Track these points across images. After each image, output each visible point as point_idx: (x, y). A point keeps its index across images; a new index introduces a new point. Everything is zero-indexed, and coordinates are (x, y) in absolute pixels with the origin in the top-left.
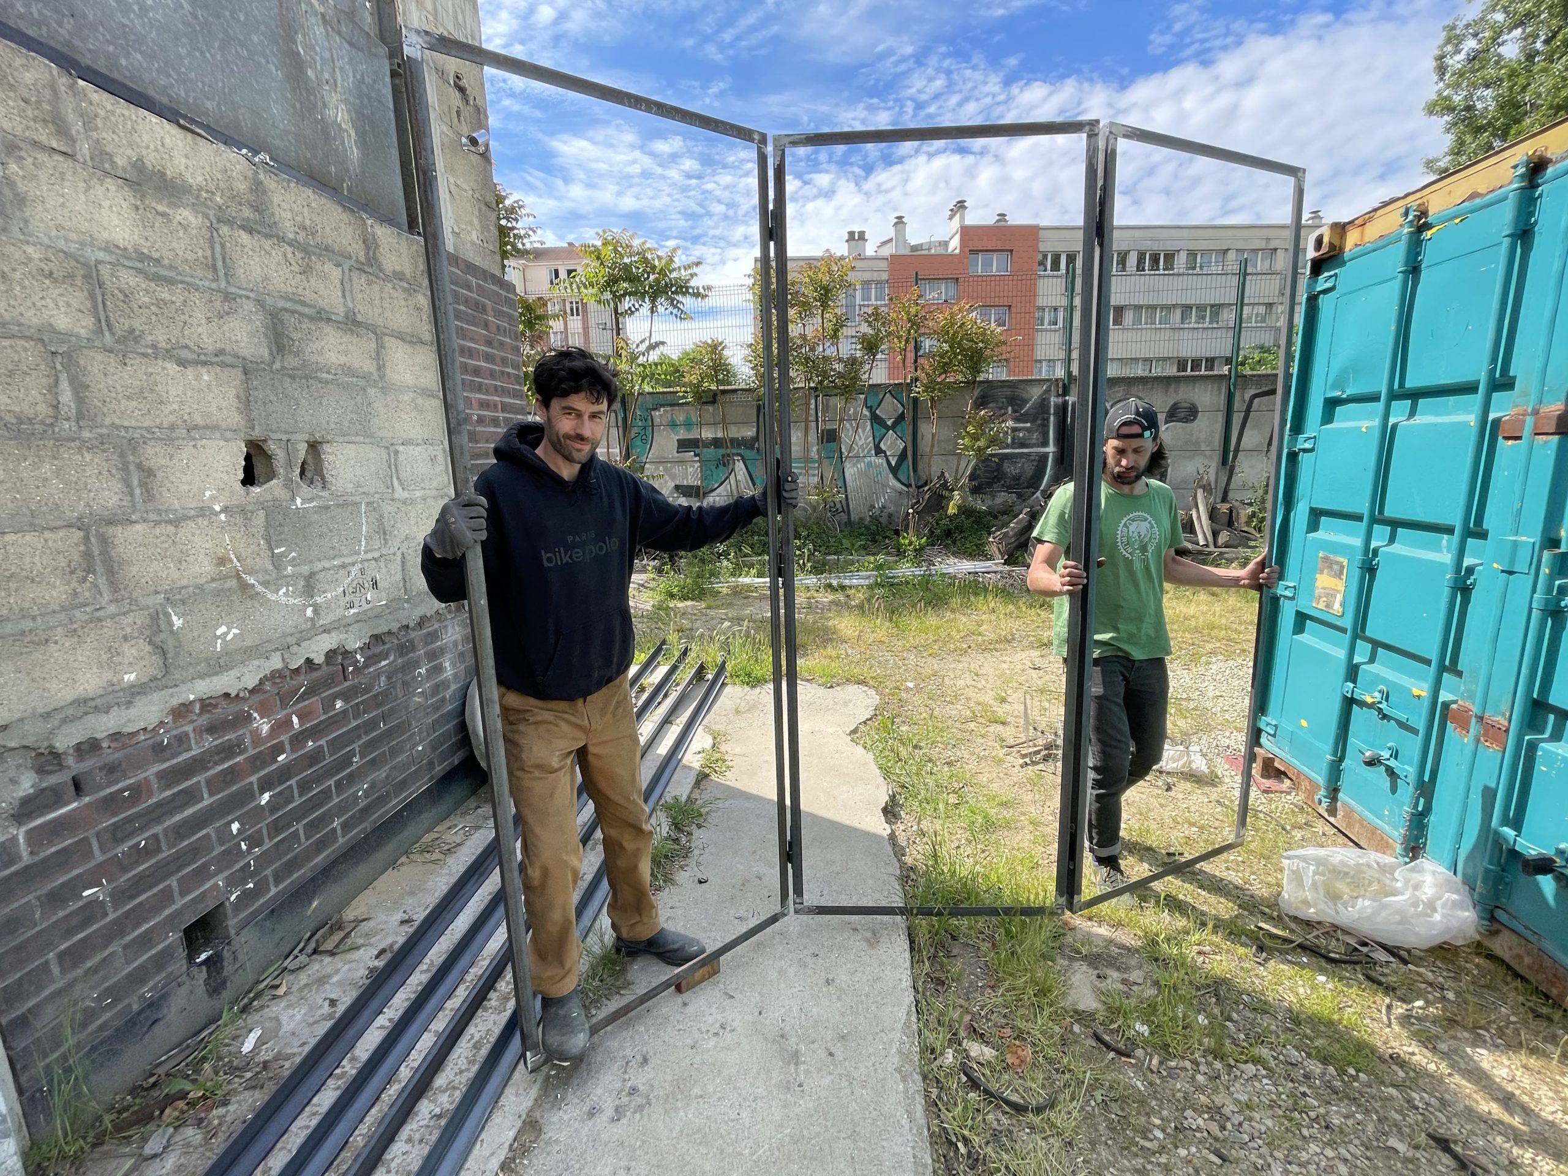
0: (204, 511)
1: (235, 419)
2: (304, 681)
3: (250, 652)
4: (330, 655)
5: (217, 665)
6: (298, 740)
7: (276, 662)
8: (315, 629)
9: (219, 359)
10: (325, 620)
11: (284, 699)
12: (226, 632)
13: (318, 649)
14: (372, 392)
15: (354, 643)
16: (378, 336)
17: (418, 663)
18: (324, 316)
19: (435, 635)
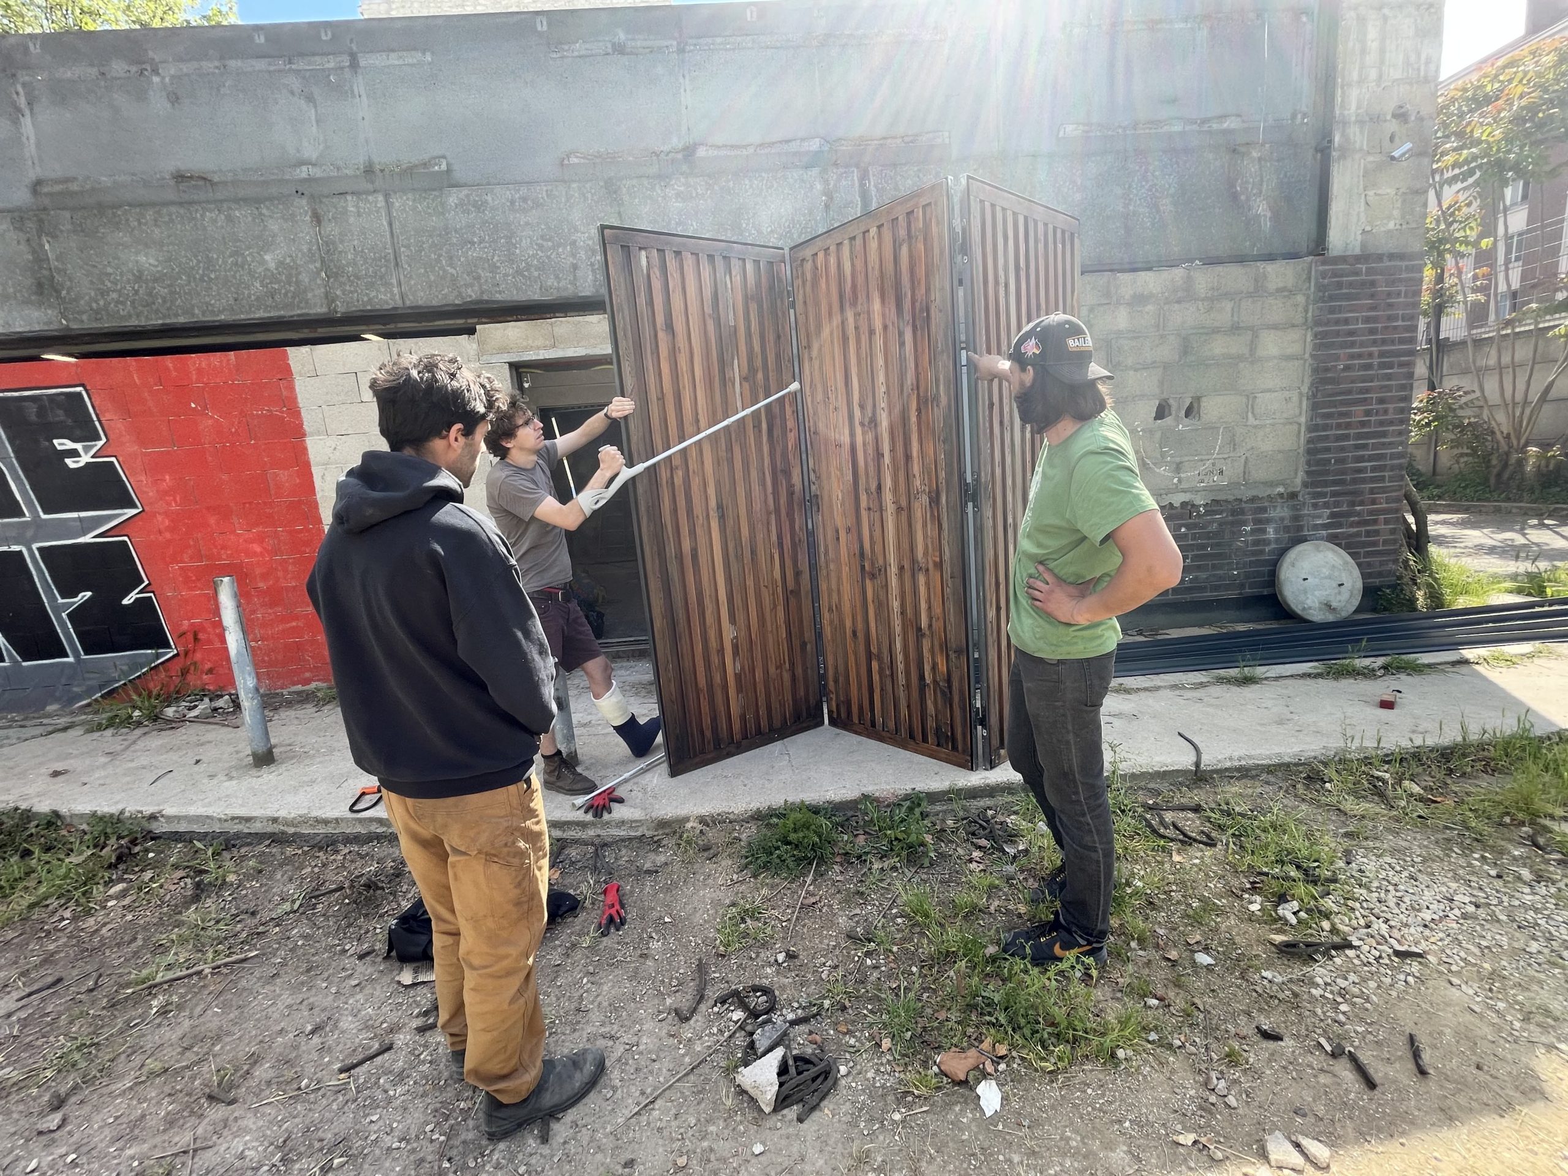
1: (1157, 391)
4: (1184, 504)
8: (1177, 490)
9: (1153, 365)
10: (1184, 486)
13: (1175, 500)
14: (1241, 365)
15: (1200, 501)
16: (1255, 331)
17: (1245, 523)
18: (1216, 331)
19: (1264, 510)
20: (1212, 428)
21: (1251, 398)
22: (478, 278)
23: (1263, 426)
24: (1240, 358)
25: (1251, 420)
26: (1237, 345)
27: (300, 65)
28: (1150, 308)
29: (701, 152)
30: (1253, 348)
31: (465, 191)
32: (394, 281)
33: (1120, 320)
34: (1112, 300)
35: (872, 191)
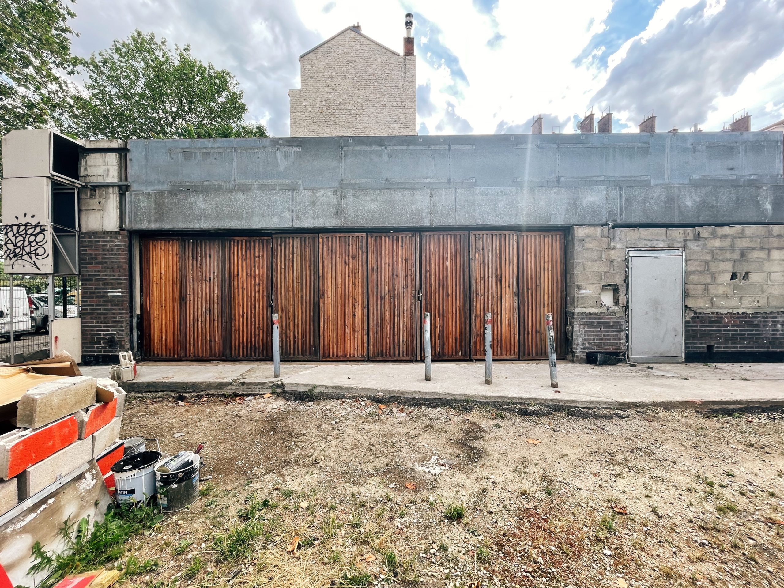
0: (722, 284)
1: (731, 270)
2: (736, 316)
3: (726, 308)
4: (743, 313)
5: (720, 308)
6: (733, 326)
7: (731, 311)
8: (740, 307)
9: (730, 260)
10: (742, 306)
11: (731, 318)
12: (723, 303)
13: (740, 311)
14: (765, 262)
15: (750, 312)
16: (769, 250)
17: (769, 322)
18: (754, 249)
19: (776, 317)
20: (753, 285)
21: (769, 274)
22: (483, 217)
23: (774, 285)
24: (764, 259)
25: (769, 283)
26: (762, 254)
27: (432, 148)
28: (729, 239)
29: (562, 179)
30: (769, 255)
31: (483, 189)
32: (454, 216)
33: (717, 243)
34: (714, 236)
35: (624, 195)
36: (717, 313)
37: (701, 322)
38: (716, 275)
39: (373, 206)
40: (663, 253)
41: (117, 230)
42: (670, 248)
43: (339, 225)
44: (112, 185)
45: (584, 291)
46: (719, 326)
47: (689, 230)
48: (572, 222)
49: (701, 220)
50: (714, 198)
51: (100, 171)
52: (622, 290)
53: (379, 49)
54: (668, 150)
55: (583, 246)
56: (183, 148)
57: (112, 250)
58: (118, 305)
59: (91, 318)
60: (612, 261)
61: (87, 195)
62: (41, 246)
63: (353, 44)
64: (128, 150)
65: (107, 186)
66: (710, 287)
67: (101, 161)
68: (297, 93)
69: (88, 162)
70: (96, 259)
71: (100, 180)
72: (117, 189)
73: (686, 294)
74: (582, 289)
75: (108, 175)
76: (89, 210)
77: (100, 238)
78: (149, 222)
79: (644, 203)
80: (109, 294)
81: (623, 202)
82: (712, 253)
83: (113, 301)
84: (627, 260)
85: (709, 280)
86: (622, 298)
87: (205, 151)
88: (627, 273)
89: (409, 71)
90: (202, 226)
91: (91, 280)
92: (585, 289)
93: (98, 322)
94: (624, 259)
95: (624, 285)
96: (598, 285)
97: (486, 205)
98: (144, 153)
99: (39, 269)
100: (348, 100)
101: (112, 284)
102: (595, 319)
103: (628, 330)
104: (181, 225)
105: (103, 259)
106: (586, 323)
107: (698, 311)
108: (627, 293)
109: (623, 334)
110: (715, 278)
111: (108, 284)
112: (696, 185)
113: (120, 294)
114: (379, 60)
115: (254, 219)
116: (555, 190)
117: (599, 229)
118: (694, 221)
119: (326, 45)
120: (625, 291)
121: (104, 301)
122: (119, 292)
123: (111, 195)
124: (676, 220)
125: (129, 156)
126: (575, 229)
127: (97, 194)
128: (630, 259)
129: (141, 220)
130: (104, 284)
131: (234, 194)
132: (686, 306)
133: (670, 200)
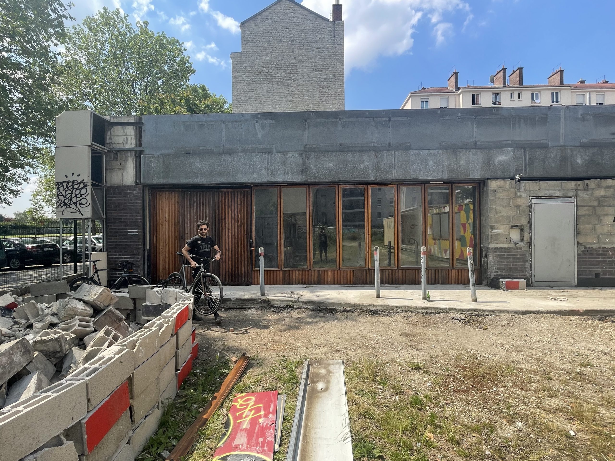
0: (607, 224)
1: (614, 213)
3: (610, 243)
5: (605, 243)
7: (614, 245)
9: (612, 206)
12: (607, 240)
22: (416, 173)
27: (376, 119)
28: (612, 190)
29: (478, 143)
31: (416, 151)
32: (393, 173)
33: (602, 193)
34: (599, 187)
35: (527, 155)
36: (603, 248)
37: (590, 254)
38: (602, 218)
39: (331, 165)
40: (559, 200)
41: (134, 185)
42: (565, 197)
43: (304, 180)
44: (130, 150)
45: (496, 231)
46: (604, 258)
47: (579, 182)
48: (487, 176)
49: (590, 174)
50: (599, 157)
51: (121, 140)
52: (527, 230)
53: (311, 15)
54: (562, 120)
55: (495, 195)
56: (184, 122)
57: (131, 200)
58: (135, 242)
59: (115, 252)
60: (518, 207)
61: (111, 158)
62: (84, 198)
63: (288, 11)
64: (143, 123)
65: (126, 151)
66: (597, 226)
67: (122, 131)
68: (239, 56)
69: (112, 133)
70: (119, 207)
71: (121, 146)
72: (133, 153)
73: (578, 233)
74: (495, 229)
75: (127, 143)
76: (112, 169)
77: (122, 190)
78: (158, 178)
79: (544, 162)
80: (129, 234)
81: (527, 161)
82: (598, 199)
83: (132, 238)
84: (530, 206)
85: (597, 222)
86: (527, 236)
87: (200, 123)
88: (530, 216)
89: (338, 35)
90: (199, 181)
91: (115, 223)
92: (497, 229)
93: (120, 255)
94: (528, 205)
95: (529, 225)
96: (507, 226)
97: (419, 163)
98: (154, 126)
99: (82, 215)
100: (283, 62)
101: (131, 225)
102: (505, 252)
103: (531, 261)
104: (183, 181)
105: (124, 206)
106: (498, 255)
107: (588, 246)
108: (531, 232)
109: (528, 264)
110: (601, 220)
111: (128, 226)
112: (585, 146)
113: (137, 234)
114: (311, 25)
115: (239, 175)
116: (473, 151)
117: (508, 182)
118: (584, 175)
119: (264, 13)
120: (529, 231)
121: (125, 239)
122: (136, 232)
123: (129, 158)
124: (569, 174)
125: (143, 128)
126: (489, 182)
127: (119, 157)
128: (533, 205)
129: (152, 177)
130: (125, 226)
131: (223, 156)
132: (578, 242)
133: (564, 159)
